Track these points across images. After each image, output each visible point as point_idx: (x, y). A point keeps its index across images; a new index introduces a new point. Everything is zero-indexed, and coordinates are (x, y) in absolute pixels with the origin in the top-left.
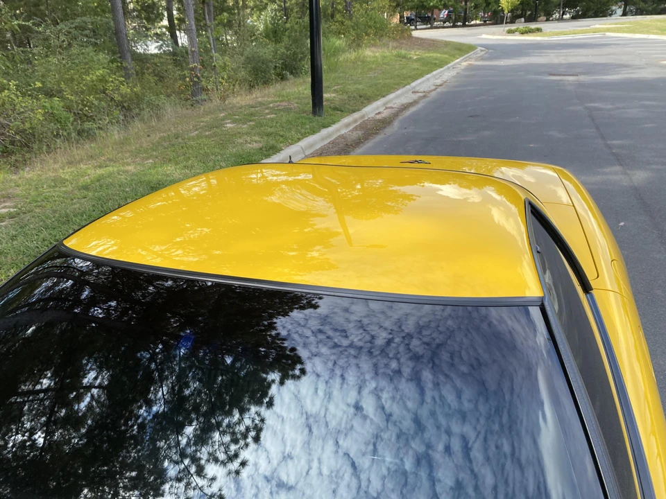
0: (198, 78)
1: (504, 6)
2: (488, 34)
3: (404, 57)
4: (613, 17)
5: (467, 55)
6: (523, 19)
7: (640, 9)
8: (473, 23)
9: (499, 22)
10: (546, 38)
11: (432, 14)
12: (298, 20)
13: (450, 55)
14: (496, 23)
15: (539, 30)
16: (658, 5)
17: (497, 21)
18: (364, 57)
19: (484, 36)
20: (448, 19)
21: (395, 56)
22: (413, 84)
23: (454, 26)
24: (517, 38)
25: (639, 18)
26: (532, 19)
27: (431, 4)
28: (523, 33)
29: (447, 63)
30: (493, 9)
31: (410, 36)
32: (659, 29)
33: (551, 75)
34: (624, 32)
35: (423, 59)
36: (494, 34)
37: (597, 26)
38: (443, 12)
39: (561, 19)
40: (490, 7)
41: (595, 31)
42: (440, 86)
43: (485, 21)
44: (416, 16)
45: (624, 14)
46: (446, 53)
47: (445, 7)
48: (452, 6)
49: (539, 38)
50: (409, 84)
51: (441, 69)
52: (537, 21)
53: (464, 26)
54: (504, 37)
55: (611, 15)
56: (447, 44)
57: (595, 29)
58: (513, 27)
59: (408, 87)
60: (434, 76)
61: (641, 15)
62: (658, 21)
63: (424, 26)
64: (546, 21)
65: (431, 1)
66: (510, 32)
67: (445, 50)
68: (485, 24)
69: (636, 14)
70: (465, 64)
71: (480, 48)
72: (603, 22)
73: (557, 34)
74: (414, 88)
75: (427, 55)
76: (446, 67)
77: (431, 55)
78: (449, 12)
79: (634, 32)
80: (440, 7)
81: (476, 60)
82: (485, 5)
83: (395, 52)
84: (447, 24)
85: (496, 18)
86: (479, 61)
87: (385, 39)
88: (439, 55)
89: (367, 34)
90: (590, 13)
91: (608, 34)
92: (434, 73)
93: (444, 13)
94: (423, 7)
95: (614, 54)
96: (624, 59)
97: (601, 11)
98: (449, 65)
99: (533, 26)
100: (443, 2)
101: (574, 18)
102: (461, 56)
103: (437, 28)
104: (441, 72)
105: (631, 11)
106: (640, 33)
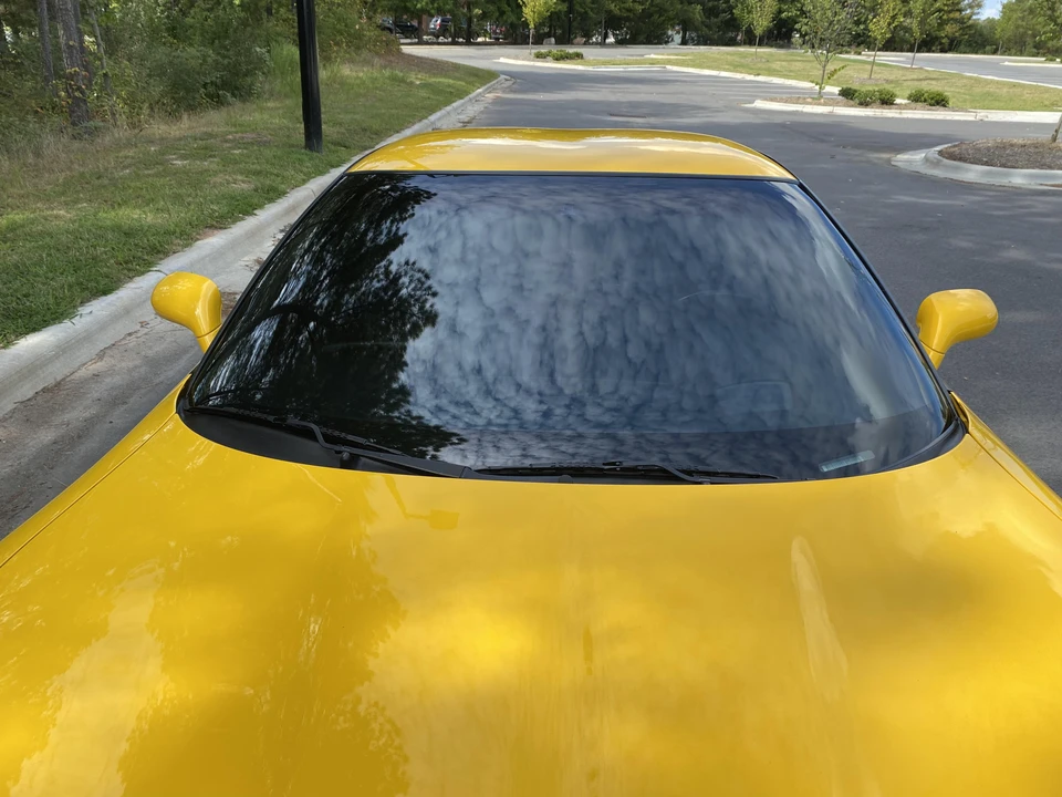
0: (82, 92)
1: (528, 17)
2: (508, 57)
3: (402, 81)
4: (671, 45)
5: (489, 85)
6: (553, 40)
7: (703, 37)
8: (480, 40)
9: (519, 41)
10: (590, 69)
11: (420, 23)
12: (206, 13)
13: (466, 82)
14: (515, 42)
15: (579, 56)
16: (724, 33)
17: (516, 39)
18: (342, 77)
19: (502, 60)
20: (443, 31)
21: (389, 78)
22: (432, 118)
23: (454, 43)
24: (550, 65)
25: (703, 48)
26: (564, 40)
27: (419, 6)
28: (557, 59)
29: (467, 93)
30: (509, 21)
31: (399, 51)
32: (730, 64)
33: (611, 115)
34: (688, 66)
35: (430, 84)
36: (516, 58)
37: (653, 56)
38: (434, 19)
39: (603, 44)
40: (505, 18)
41: (653, 62)
42: (468, 123)
43: (498, 39)
44: (395, 23)
45: (684, 42)
46: (459, 79)
47: (440, 11)
48: (449, 11)
49: (580, 68)
50: (426, 118)
51: (462, 101)
52: (572, 44)
53: (468, 43)
54: (532, 63)
55: (667, 42)
56: (456, 67)
57: (652, 59)
58: (543, 49)
59: (425, 121)
60: (455, 109)
61: (705, 44)
62: (728, 54)
63: (408, 41)
64: (585, 44)
65: (417, 1)
66: (539, 56)
67: (457, 74)
68: (497, 42)
69: (698, 44)
70: (491, 96)
71: (503, 77)
72: (659, 51)
73: (605, 63)
74: (433, 123)
75: (434, 80)
76: (467, 99)
77: (441, 80)
78: (442, 21)
79: (700, 66)
80: (433, 11)
81: (504, 92)
82: (498, 14)
83: (387, 73)
84: (441, 39)
85: (515, 35)
86: (508, 93)
87: (365, 54)
88: (451, 81)
89: (337, 44)
90: (642, 38)
91: (669, 67)
92: (454, 105)
93: (436, 23)
94: (406, 10)
95: (682, 93)
96: (698, 100)
97: (655, 38)
98: (471, 96)
99: (571, 50)
100: (436, 5)
101: (620, 43)
102: (483, 84)
103: (427, 43)
104: (462, 105)
105: (693, 39)
106: (709, 68)
